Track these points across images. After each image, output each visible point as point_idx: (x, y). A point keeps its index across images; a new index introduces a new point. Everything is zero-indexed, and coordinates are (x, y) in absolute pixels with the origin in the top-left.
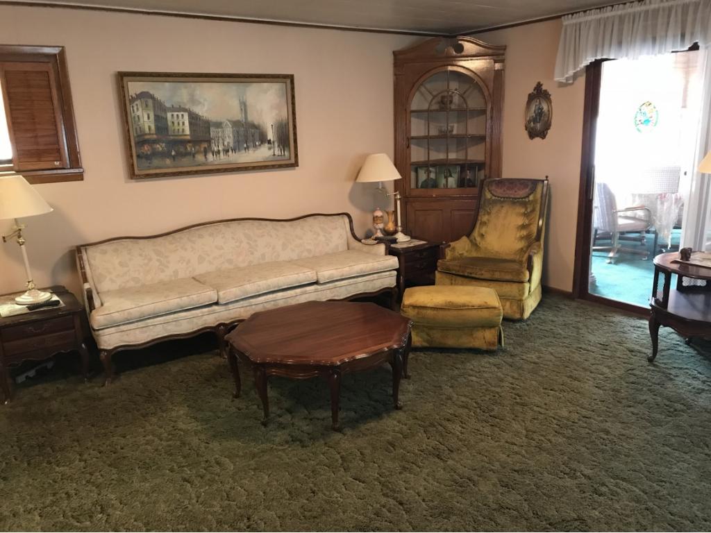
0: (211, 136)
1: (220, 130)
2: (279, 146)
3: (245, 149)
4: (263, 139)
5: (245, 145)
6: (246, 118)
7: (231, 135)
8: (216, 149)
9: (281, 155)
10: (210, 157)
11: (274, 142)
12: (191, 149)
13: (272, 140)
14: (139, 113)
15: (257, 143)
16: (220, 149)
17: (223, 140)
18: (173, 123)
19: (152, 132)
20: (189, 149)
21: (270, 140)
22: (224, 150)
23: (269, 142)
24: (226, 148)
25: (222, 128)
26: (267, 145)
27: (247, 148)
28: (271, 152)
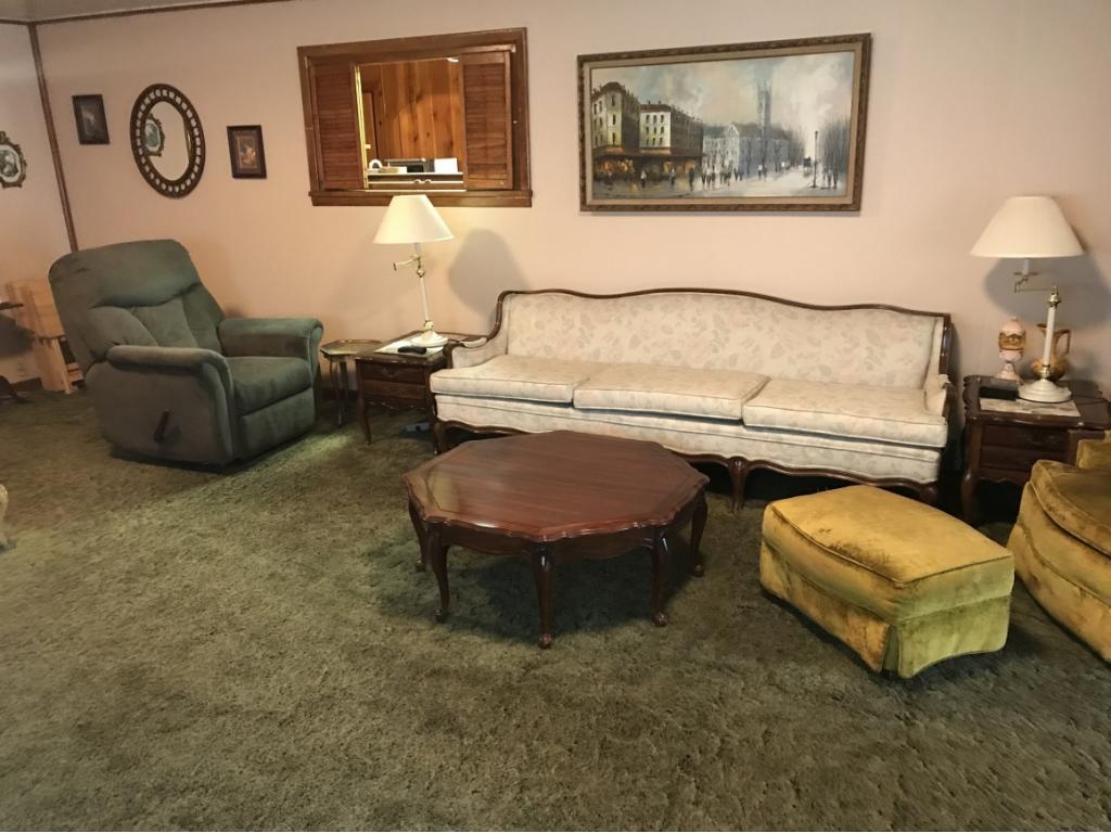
0: (704, 150)
1: (718, 140)
2: (826, 171)
3: (760, 173)
4: (795, 157)
5: (760, 168)
6: (767, 118)
7: (737, 149)
8: (709, 172)
9: (829, 188)
10: (698, 184)
11: (816, 164)
12: (670, 171)
13: (813, 159)
14: (602, 115)
15: (783, 165)
16: (717, 171)
17: (723, 157)
18: (647, 129)
19: (616, 143)
20: (666, 169)
21: (809, 159)
22: (722, 174)
23: (807, 163)
24: (727, 172)
25: (723, 137)
26: (801, 168)
27: (765, 171)
28: (809, 181)
